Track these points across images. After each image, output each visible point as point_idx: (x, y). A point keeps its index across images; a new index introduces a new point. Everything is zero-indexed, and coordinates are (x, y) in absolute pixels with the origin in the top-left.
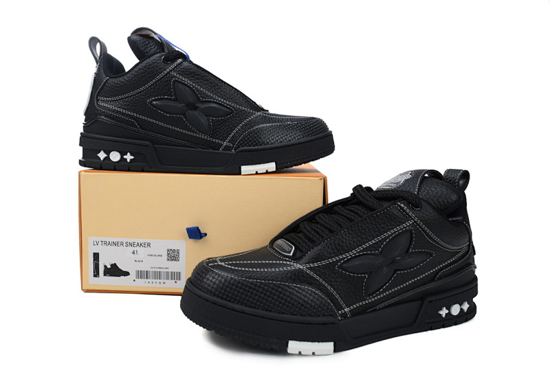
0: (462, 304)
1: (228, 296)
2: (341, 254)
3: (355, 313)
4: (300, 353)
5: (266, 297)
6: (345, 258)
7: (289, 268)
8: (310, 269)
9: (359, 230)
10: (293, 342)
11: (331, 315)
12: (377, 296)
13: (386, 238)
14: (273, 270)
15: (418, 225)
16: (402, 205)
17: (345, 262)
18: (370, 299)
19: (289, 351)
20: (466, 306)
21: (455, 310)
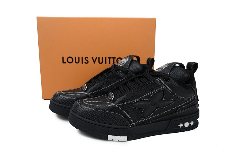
0: (190, 122)
1: (84, 116)
2: (132, 100)
3: (137, 125)
4: (113, 140)
5: (99, 117)
6: (134, 102)
7: (110, 105)
8: (119, 106)
9: (141, 90)
10: (110, 135)
11: (127, 125)
12: (148, 118)
13: (152, 94)
14: (103, 105)
15: (167, 88)
16: (160, 79)
17: (133, 103)
18: (145, 119)
19: (108, 139)
20: (192, 123)
21: (187, 125)
